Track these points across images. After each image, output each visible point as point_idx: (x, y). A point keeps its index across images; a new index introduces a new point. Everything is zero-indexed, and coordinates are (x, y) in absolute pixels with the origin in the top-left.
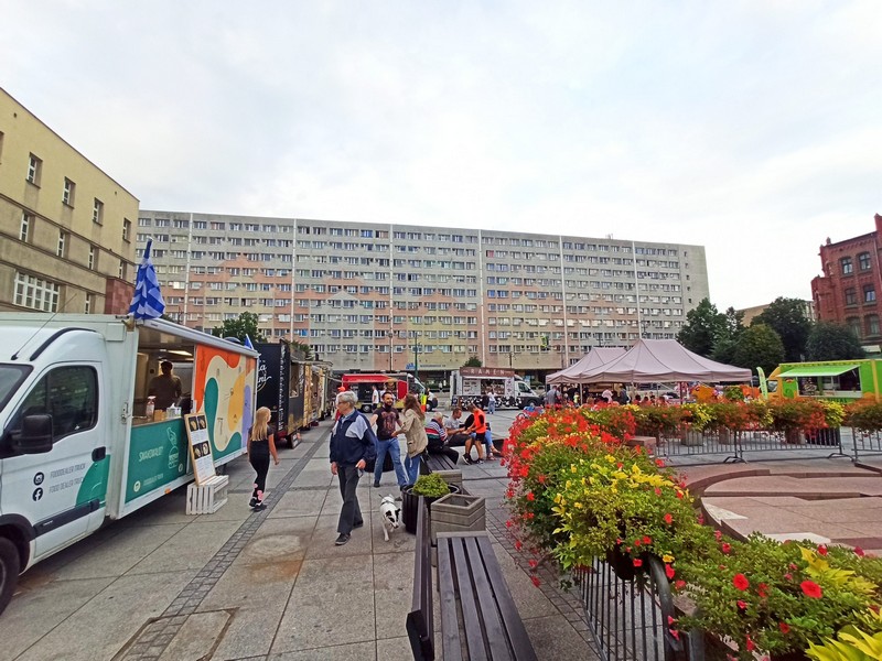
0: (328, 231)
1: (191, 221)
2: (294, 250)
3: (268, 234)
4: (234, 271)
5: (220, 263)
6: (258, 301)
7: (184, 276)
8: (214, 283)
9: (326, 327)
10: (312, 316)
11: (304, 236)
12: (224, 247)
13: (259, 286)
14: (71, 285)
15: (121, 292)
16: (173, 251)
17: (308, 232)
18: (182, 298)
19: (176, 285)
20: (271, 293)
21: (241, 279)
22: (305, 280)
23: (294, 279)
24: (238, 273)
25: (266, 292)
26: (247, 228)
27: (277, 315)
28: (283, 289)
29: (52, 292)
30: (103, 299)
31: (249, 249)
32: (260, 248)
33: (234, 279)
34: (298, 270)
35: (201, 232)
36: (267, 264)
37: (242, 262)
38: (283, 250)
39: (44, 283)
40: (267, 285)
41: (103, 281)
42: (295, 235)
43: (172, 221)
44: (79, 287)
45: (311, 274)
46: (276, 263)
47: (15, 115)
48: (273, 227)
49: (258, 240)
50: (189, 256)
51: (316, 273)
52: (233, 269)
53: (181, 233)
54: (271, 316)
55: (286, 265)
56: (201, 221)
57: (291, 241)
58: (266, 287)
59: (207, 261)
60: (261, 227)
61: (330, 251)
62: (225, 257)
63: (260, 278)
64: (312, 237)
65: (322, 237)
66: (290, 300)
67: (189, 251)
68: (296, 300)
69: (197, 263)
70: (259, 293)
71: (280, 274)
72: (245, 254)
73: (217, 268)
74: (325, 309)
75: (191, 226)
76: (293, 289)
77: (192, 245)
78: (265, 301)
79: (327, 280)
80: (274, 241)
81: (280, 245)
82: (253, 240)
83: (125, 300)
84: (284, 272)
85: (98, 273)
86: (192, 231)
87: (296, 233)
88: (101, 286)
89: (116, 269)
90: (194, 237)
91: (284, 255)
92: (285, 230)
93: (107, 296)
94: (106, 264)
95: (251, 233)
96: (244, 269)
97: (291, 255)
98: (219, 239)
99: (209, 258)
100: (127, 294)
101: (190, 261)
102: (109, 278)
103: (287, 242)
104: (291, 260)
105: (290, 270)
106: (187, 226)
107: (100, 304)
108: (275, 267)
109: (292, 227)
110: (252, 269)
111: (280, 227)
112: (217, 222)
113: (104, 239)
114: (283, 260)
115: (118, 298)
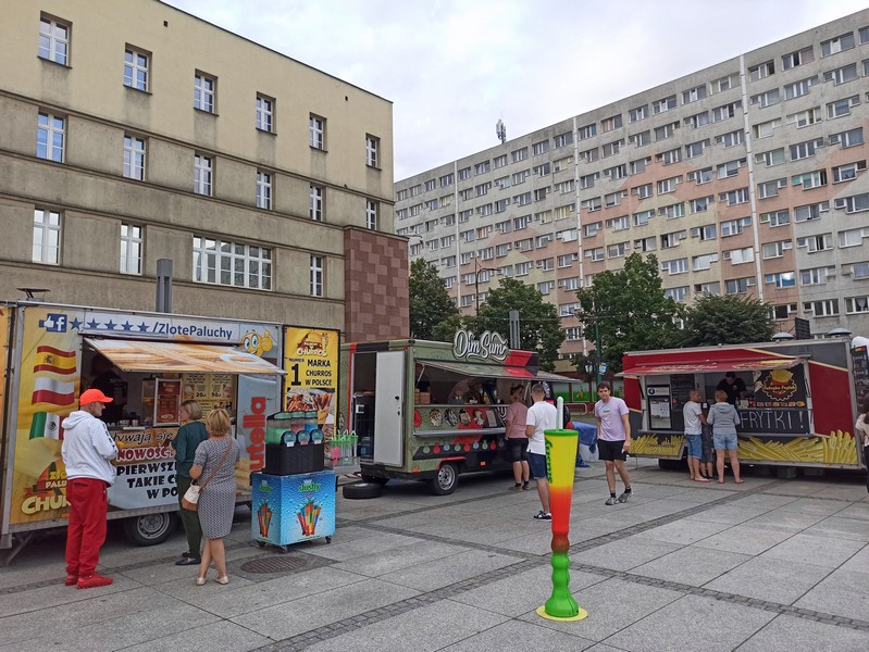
0: (818, 51)
1: (575, 131)
2: (746, 117)
3: (696, 104)
4: (642, 190)
5: (620, 183)
6: (688, 234)
7: (575, 219)
8: (617, 220)
9: (837, 258)
10: (801, 241)
11: (765, 82)
12: (625, 154)
13: (687, 206)
14: (284, 246)
15: (366, 247)
16: (557, 185)
17: (772, 71)
18: (576, 254)
19: (567, 236)
20: (710, 215)
21: (655, 202)
22: (777, 171)
23: (754, 175)
24: (650, 192)
25: (702, 214)
26: (657, 109)
27: (727, 253)
28: (733, 202)
29: (261, 260)
30: (340, 263)
31: (665, 144)
32: (681, 136)
33: (645, 205)
34: (759, 156)
35: (591, 142)
36: (698, 162)
37: (656, 171)
38: (726, 124)
39: (247, 250)
40: (702, 199)
41: (339, 235)
42: (745, 88)
43: (551, 139)
44: (297, 248)
45: (788, 155)
46: (714, 155)
47: (166, 24)
48: (701, 89)
49: (677, 123)
50: (578, 186)
51: (799, 150)
52: (642, 187)
53: (564, 154)
54: (715, 258)
55: (735, 152)
56: (588, 124)
57: (739, 103)
58: (700, 204)
59: (603, 186)
60: (680, 98)
61: (826, 92)
62: (628, 171)
63: (688, 191)
64: (783, 76)
65: (805, 70)
66: (748, 218)
67: (577, 178)
68: (763, 216)
69: (589, 194)
70: (691, 219)
71: (724, 173)
72: (659, 156)
73: (618, 192)
74: (830, 221)
75: (575, 137)
76: (752, 196)
77: (580, 167)
78: (703, 232)
79: (826, 158)
80: (705, 113)
81: (718, 119)
82: (669, 125)
83: (374, 259)
84: (732, 168)
85: (327, 224)
86: (578, 145)
87: (747, 83)
88: (334, 242)
89: (360, 215)
90: (581, 154)
91: (727, 135)
92: (725, 86)
93: (345, 257)
94: (342, 208)
95: (665, 114)
96: (659, 182)
97: (742, 130)
98: (616, 143)
99: (605, 180)
100: (377, 249)
101: (580, 194)
102: (347, 229)
103: (731, 106)
104: (743, 140)
105: (744, 160)
106: (571, 141)
107: (335, 271)
108: (714, 163)
109: (738, 73)
110: (673, 179)
111: (714, 82)
112: (609, 116)
113: (333, 170)
114: (728, 144)
115: (362, 256)
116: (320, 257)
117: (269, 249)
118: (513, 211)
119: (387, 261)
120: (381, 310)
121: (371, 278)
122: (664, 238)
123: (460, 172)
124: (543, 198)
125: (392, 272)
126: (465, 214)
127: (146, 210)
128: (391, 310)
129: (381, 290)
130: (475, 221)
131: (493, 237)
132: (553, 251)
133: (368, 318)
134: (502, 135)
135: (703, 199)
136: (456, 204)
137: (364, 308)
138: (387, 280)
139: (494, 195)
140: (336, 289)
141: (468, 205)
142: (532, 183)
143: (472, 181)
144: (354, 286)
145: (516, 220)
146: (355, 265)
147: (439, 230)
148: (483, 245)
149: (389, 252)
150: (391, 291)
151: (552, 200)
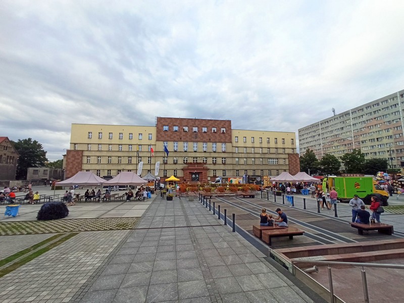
1: (351, 113)
2: (400, 108)
3: (385, 105)
5: (364, 125)
6: (385, 138)
7: (352, 135)
8: (363, 134)
12: (365, 118)
13: (384, 131)
14: (279, 158)
16: (346, 126)
18: (352, 143)
19: (350, 139)
21: (375, 130)
24: (373, 127)
25: (388, 132)
26: (374, 107)
27: (396, 142)
28: (397, 129)
31: (377, 115)
32: (381, 113)
33: (372, 131)
35: (355, 115)
36: (387, 119)
37: (375, 122)
38: (394, 109)
39: (274, 159)
43: (344, 115)
44: (281, 158)
46: (391, 118)
49: (380, 110)
50: (352, 126)
52: (370, 126)
53: (348, 119)
54: (393, 144)
55: (397, 117)
56: (354, 111)
57: (398, 104)
60: (381, 103)
62: (366, 122)
63: (384, 127)
66: (402, 134)
67: (352, 124)
69: (355, 128)
70: (385, 134)
71: (394, 122)
72: (375, 118)
73: (363, 128)
77: (352, 122)
78: (389, 137)
80: (388, 107)
81: (392, 108)
82: (378, 111)
83: (293, 158)
84: (397, 120)
85: (285, 154)
86: (351, 116)
87: (400, 99)
88: (287, 156)
89: (290, 151)
90: (353, 119)
91: (395, 112)
92: (393, 100)
93: (288, 158)
94: (287, 151)
95: (376, 108)
96: (375, 125)
97: (399, 111)
98: (362, 116)
99: (360, 125)
100: (294, 156)
101: (352, 128)
102: (288, 154)
103: (396, 105)
104: (399, 113)
105: (400, 119)
106: (349, 115)
107: (287, 160)
108: (391, 120)
109: (397, 96)
110: (379, 124)
111: (390, 99)
112: (360, 109)
113: (286, 146)
114: (395, 115)
115: (291, 158)
116: (285, 159)
117: (277, 159)
118: (335, 133)
119: (295, 158)
120: (295, 166)
121: (293, 161)
122: (378, 139)
123: (321, 124)
124: (343, 129)
125: (296, 160)
126: (323, 134)
127: (263, 157)
128: (296, 165)
129: (295, 162)
130: (325, 136)
131: (330, 139)
132: (346, 143)
133: (292, 167)
134: (334, 111)
135: (389, 129)
136: (320, 132)
137: (292, 166)
138: (296, 161)
139: (330, 129)
140: (287, 163)
141: (323, 132)
142: (339, 126)
143: (324, 126)
144: (290, 162)
145: (336, 135)
146: (290, 159)
147: (316, 138)
148: (328, 141)
149: (296, 156)
150: (296, 162)
151: (345, 130)
